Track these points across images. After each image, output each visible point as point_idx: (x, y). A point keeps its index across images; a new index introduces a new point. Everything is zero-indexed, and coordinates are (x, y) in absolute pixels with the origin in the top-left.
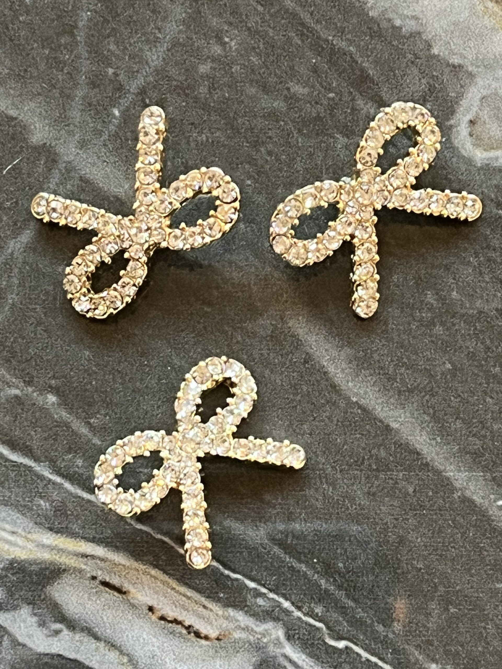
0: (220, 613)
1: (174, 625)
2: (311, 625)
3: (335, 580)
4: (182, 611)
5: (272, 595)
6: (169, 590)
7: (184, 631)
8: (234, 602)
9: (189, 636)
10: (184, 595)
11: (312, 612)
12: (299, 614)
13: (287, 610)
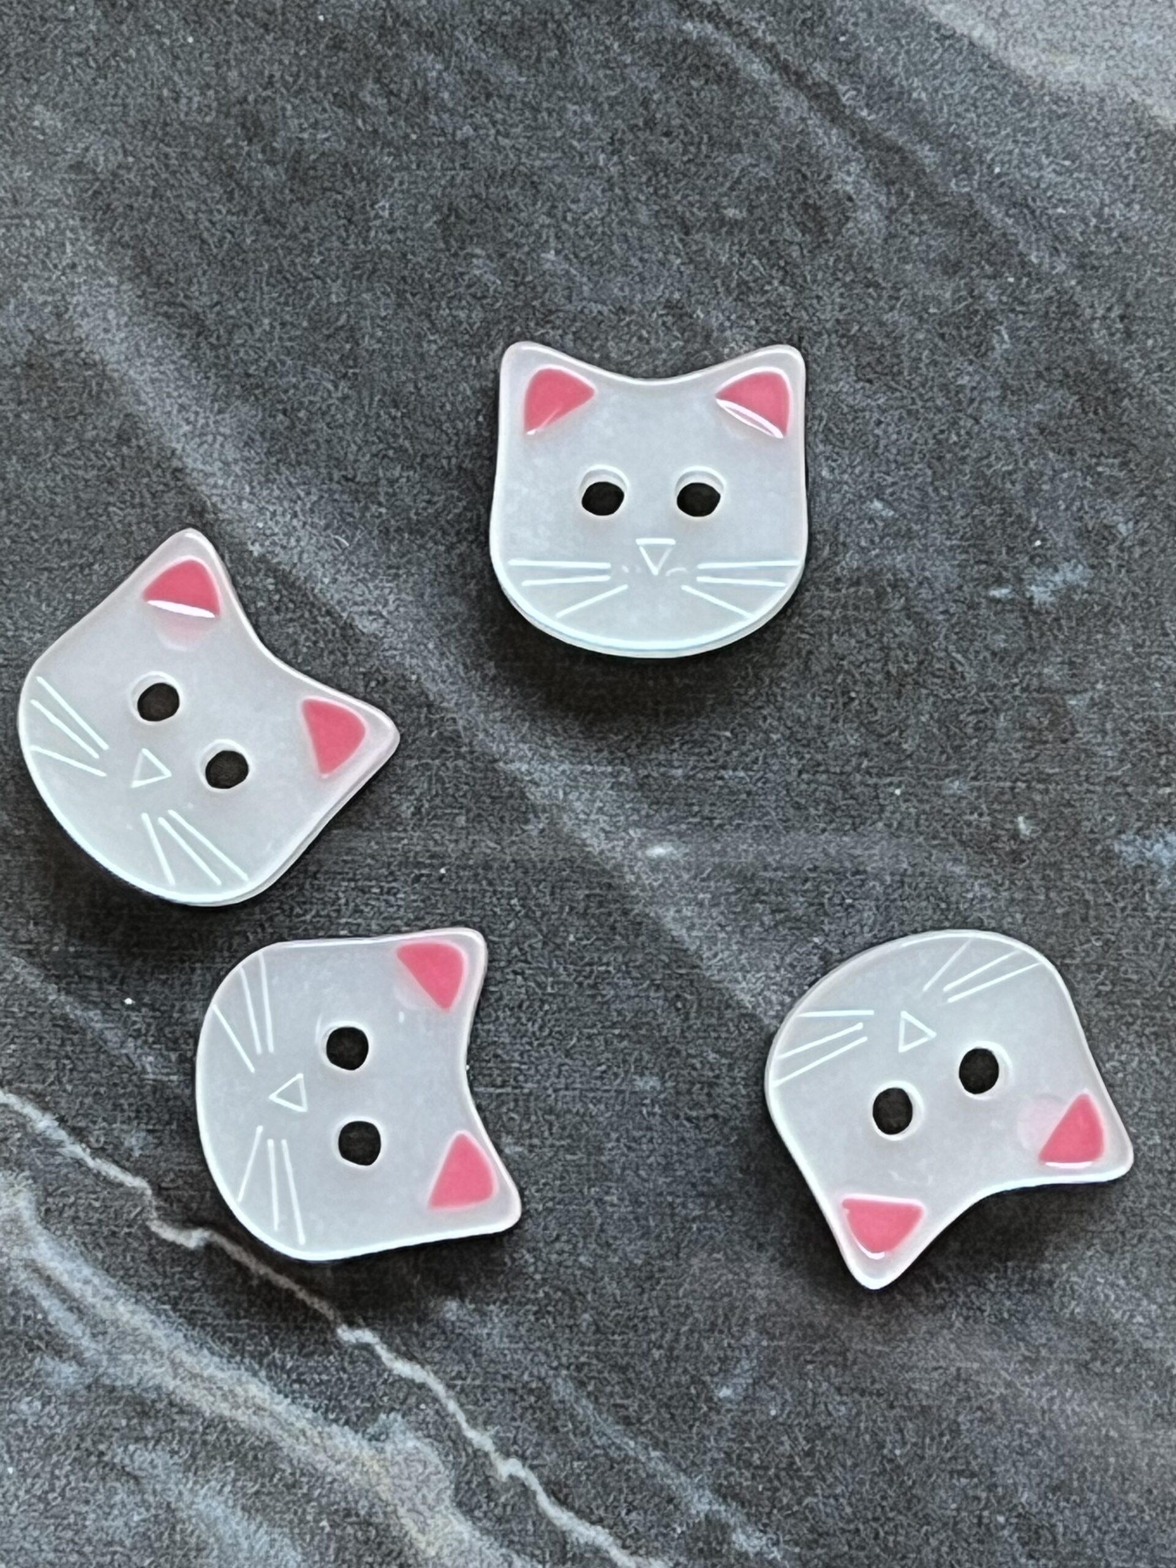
2: (109, 1183)
11: (116, 1147)
12: (77, 1150)
13: (46, 1139)
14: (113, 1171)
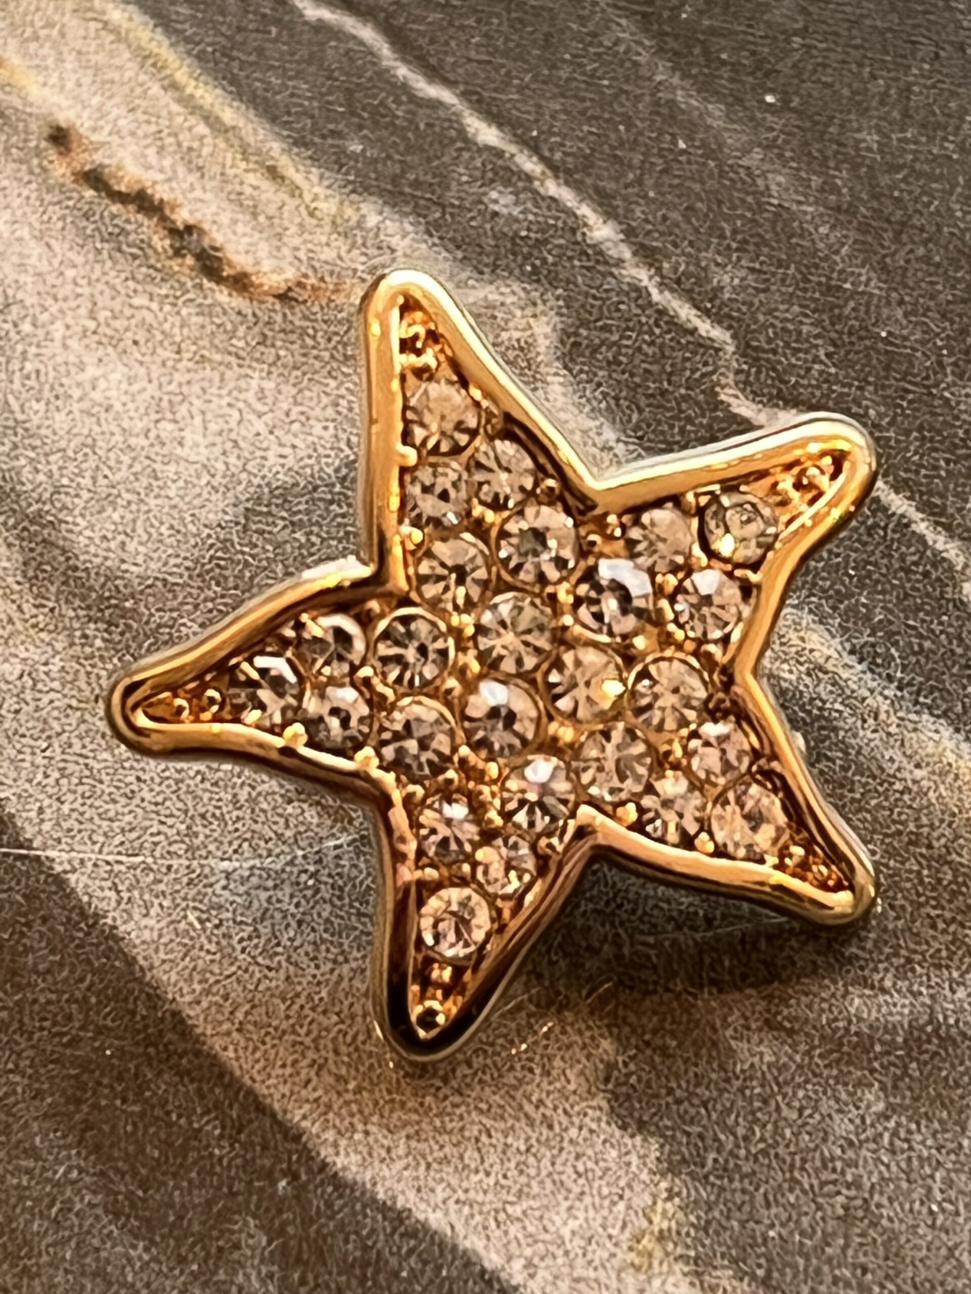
0: (328, 207)
1: (129, 214)
3: (828, 187)
4: (181, 171)
5: (553, 188)
6: (155, 89)
7: (161, 242)
8: (395, 180)
9: (175, 264)
10: (209, 119)
11: (698, 283)
12: (643, 276)
13: (601, 253)
14: (685, 312)
